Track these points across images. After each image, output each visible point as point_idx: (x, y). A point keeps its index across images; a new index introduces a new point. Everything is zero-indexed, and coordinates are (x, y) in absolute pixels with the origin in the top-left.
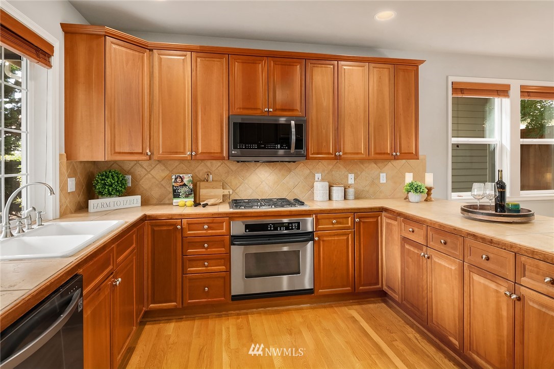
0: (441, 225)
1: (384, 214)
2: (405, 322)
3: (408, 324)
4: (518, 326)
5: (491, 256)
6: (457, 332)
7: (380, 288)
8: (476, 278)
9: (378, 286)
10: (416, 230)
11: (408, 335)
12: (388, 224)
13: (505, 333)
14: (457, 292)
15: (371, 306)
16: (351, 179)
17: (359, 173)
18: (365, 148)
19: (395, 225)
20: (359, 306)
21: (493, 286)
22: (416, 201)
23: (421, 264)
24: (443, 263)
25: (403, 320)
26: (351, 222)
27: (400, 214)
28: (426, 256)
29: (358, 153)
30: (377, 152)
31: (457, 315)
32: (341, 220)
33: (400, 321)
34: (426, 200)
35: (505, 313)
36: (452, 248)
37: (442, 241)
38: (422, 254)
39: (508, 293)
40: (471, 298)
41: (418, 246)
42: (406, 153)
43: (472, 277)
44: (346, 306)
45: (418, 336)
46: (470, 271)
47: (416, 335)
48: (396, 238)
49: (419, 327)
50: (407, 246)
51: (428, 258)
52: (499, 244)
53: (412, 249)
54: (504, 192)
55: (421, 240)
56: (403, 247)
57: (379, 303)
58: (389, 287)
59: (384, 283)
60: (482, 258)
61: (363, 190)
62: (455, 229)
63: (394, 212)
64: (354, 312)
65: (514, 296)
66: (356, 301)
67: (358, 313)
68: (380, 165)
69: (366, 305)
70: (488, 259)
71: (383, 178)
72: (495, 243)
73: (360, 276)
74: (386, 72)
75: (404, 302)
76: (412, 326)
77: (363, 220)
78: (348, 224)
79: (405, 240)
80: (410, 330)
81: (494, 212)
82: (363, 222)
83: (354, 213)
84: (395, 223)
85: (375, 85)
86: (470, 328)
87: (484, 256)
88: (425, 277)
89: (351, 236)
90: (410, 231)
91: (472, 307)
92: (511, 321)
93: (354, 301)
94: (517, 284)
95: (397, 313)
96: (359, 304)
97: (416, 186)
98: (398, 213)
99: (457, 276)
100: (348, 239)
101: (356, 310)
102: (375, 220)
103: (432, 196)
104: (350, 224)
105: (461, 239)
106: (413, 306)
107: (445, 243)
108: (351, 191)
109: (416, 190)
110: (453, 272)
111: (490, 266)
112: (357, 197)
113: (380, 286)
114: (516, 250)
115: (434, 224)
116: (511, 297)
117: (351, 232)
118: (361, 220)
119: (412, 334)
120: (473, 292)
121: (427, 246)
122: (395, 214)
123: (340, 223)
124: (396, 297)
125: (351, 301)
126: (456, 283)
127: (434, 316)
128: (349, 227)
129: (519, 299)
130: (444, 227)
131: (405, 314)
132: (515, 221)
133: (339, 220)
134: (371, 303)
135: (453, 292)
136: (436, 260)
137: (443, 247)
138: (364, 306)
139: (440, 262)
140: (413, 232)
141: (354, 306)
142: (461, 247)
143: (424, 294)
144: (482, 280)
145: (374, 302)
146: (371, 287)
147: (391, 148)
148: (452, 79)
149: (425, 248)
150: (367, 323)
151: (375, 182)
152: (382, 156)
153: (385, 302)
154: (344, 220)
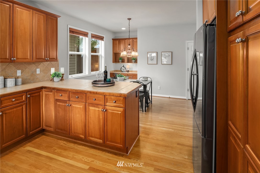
0: (76, 90)
1: (44, 90)
2: (57, 139)
3: (59, 140)
4: (105, 120)
5: (96, 98)
6: (83, 132)
7: (42, 128)
8: (91, 108)
9: (40, 128)
10: (63, 94)
11: (60, 144)
12: (46, 95)
13: (101, 124)
14: (83, 116)
15: (37, 140)
16: (19, 73)
17: (24, 69)
18: (30, 56)
19: (51, 94)
20: (30, 143)
21: (97, 109)
22: (58, 81)
23: (66, 109)
24: (77, 106)
25: (56, 139)
26: (25, 98)
27: (54, 89)
28: (69, 105)
29: (26, 59)
30: (37, 58)
31: (83, 125)
32: (18, 98)
33: (54, 140)
34: (61, 80)
35: (101, 117)
36: (81, 99)
37: (77, 97)
38: (67, 105)
39: (103, 110)
40: (89, 116)
41: (65, 102)
42: (52, 58)
43: (90, 108)
44: (21, 147)
45: (65, 142)
46: (88, 106)
47: (64, 142)
48: (52, 100)
49: (64, 139)
50: (58, 103)
51: (70, 106)
52: (99, 93)
53: (61, 104)
54: (107, 74)
55: (66, 99)
56: (55, 104)
57: (41, 136)
58: (47, 126)
59: (44, 125)
60: (93, 100)
61: (27, 79)
62: (82, 91)
63: (51, 88)
64: (28, 147)
65: (105, 110)
66: (28, 141)
67: (31, 147)
68: (37, 64)
69: (34, 141)
70: (95, 100)
71: (38, 71)
72: (98, 93)
73: (30, 127)
74: (42, 17)
75: (57, 130)
76: (61, 139)
77: (32, 95)
78: (23, 99)
79: (57, 100)
80: (61, 141)
81: (103, 83)
82: (32, 96)
83: (27, 92)
84: (51, 93)
85: (36, 23)
86: (88, 128)
87: (94, 99)
88: (68, 114)
89: (25, 106)
90: (60, 96)
91: (89, 120)
92: (103, 119)
93: (26, 142)
94: (105, 106)
95: (52, 137)
96: (30, 142)
97: (58, 74)
98: (53, 88)
99: (83, 110)
100: (23, 108)
101: (29, 146)
102: (39, 94)
103: (64, 78)
104: (24, 99)
105: (85, 94)
106: (61, 130)
107: (78, 98)
108: (20, 80)
109: (58, 76)
110: (81, 109)
111: (96, 102)
112: (23, 83)
113: (41, 127)
114: (104, 94)
115: (73, 90)
116: (103, 111)
117: (24, 104)
118: (31, 95)
119: (62, 143)
120: (90, 114)
121: (69, 101)
122: (51, 89)
123: (18, 100)
124: (52, 129)
125: (24, 143)
126: (83, 113)
127: (73, 130)
128: (24, 101)
129: (106, 111)
130: (77, 91)
131: (56, 136)
132: (109, 85)
133: (17, 98)
134: (36, 139)
135: (82, 117)
136: (74, 106)
137: (77, 99)
138: (33, 142)
139: (75, 106)
140: (62, 96)
141: (27, 145)
142: (85, 98)
143: (67, 122)
144: (93, 108)
145: (38, 137)
146: (36, 130)
147: (45, 56)
148: (69, 26)
149: (68, 102)
150: (38, 149)
151: (33, 74)
152: (40, 60)
153: (44, 134)
154: (20, 98)
